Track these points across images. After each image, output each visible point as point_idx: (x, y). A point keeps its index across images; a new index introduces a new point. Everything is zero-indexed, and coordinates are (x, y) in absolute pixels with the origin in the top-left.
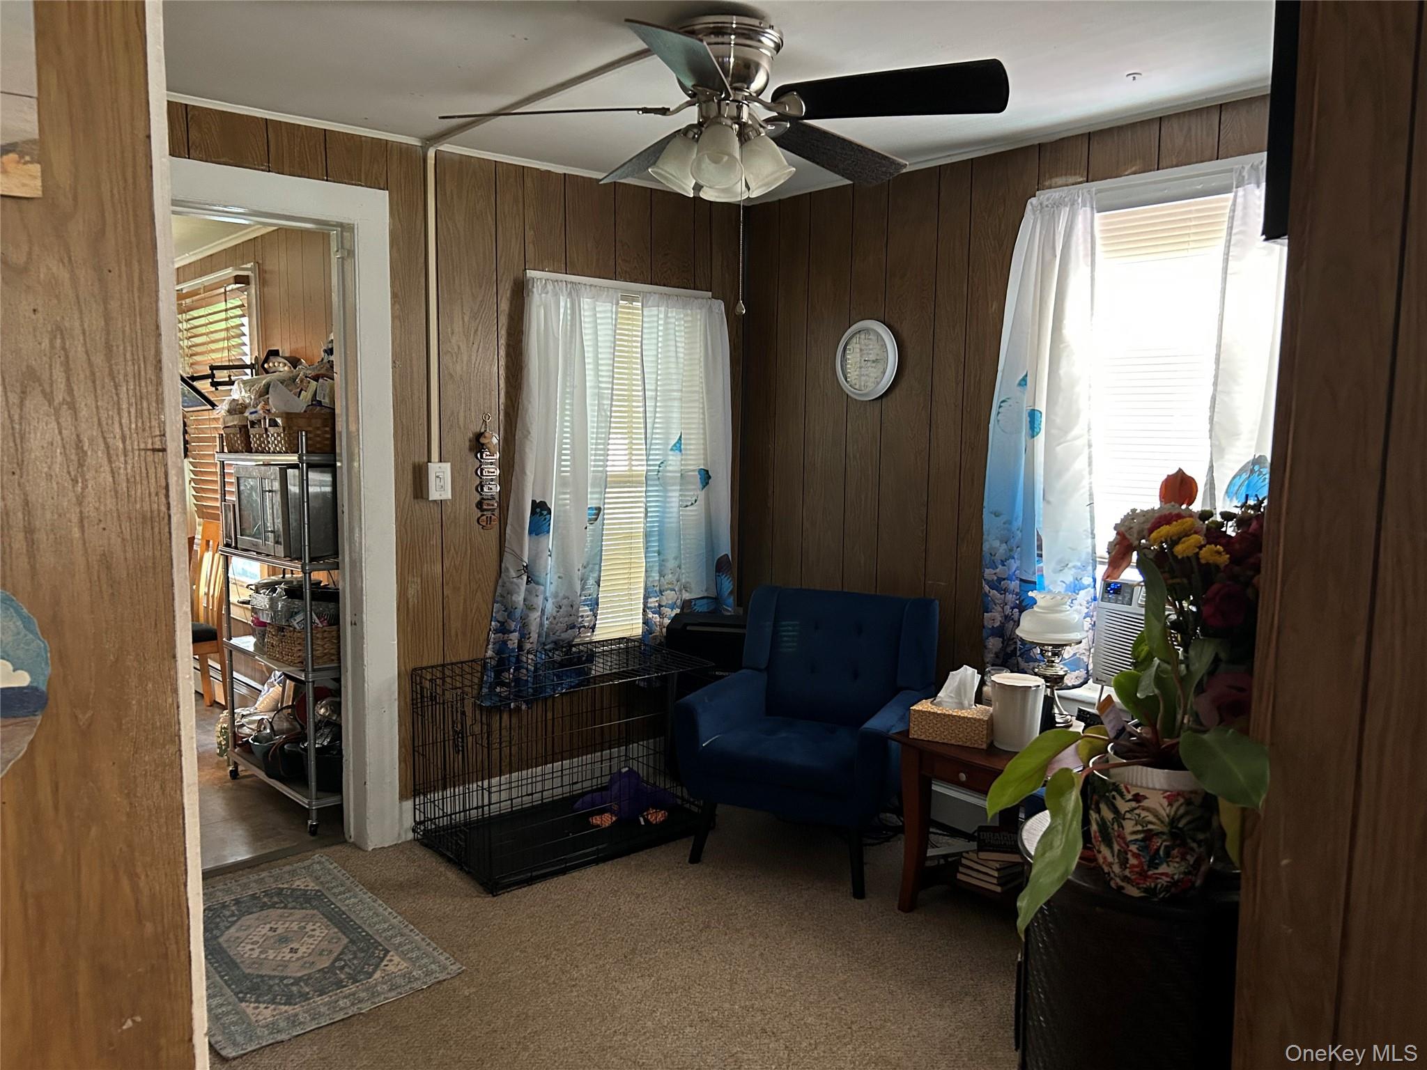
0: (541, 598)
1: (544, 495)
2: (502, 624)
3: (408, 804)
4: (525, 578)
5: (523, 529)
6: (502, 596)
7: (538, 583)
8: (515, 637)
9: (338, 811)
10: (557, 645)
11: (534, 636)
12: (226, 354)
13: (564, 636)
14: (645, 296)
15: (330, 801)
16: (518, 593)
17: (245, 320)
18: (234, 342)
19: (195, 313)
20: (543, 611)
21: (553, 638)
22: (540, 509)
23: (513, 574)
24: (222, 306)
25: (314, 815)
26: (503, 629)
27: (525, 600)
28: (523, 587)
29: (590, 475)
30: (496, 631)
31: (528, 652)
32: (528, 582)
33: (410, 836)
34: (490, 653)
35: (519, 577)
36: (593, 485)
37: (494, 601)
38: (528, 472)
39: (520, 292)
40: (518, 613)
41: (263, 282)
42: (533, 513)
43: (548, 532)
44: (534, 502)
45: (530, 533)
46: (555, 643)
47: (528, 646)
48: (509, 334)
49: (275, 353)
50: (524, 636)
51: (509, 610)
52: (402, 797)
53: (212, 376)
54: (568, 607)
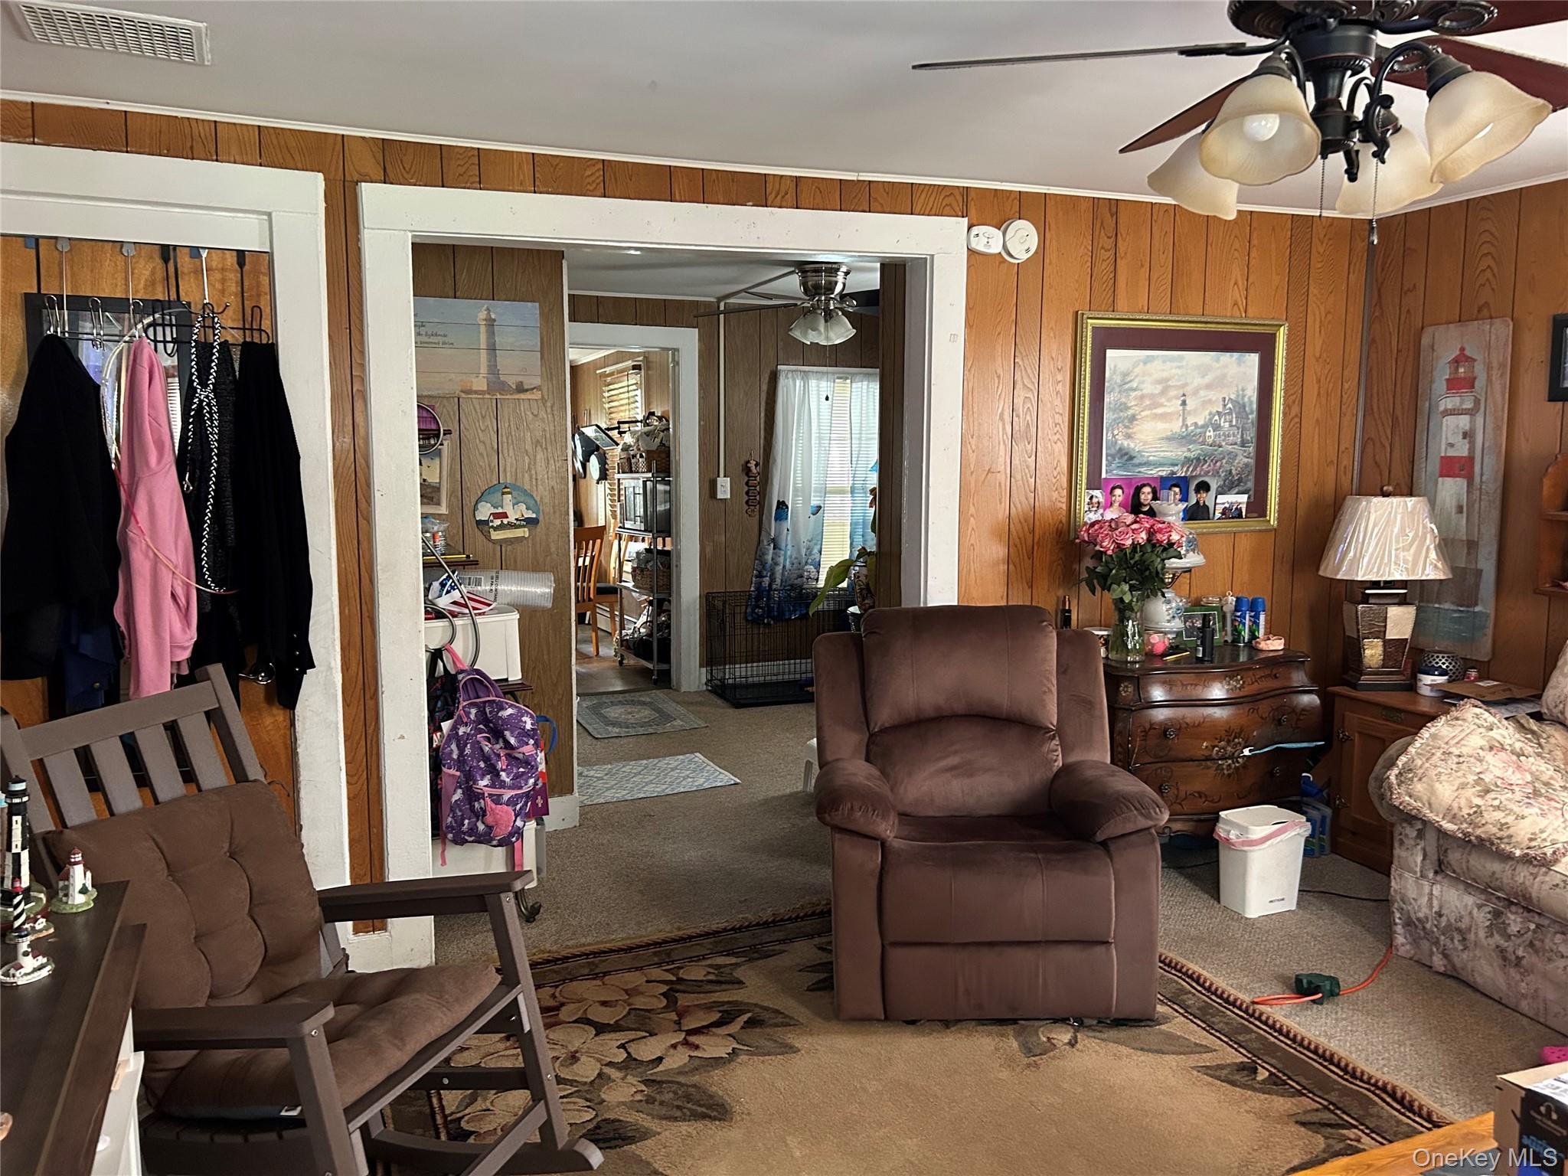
0: (782, 558)
1: (784, 497)
2: (760, 572)
3: (704, 670)
4: (772, 545)
5: (771, 516)
6: (759, 555)
7: (780, 549)
8: (766, 580)
9: (668, 673)
10: (793, 587)
11: (778, 581)
12: (627, 413)
13: (796, 582)
14: (853, 377)
15: (665, 667)
16: (768, 554)
17: (638, 392)
18: (633, 406)
19: (612, 387)
20: (784, 567)
21: (790, 582)
22: (782, 505)
23: (765, 543)
24: (625, 383)
25: (656, 673)
26: (760, 576)
27: (773, 559)
28: (771, 551)
29: (813, 486)
30: (757, 577)
31: (775, 590)
32: (774, 549)
33: (705, 688)
34: (752, 589)
35: (769, 545)
36: (815, 491)
37: (756, 559)
38: (774, 483)
39: (774, 378)
40: (768, 565)
41: (648, 368)
42: (778, 507)
43: (787, 519)
44: (778, 501)
45: (776, 520)
46: (792, 586)
47: (774, 587)
48: (767, 403)
49: (653, 414)
50: (772, 580)
51: (763, 564)
52: (701, 666)
53: (618, 428)
54: (800, 566)
